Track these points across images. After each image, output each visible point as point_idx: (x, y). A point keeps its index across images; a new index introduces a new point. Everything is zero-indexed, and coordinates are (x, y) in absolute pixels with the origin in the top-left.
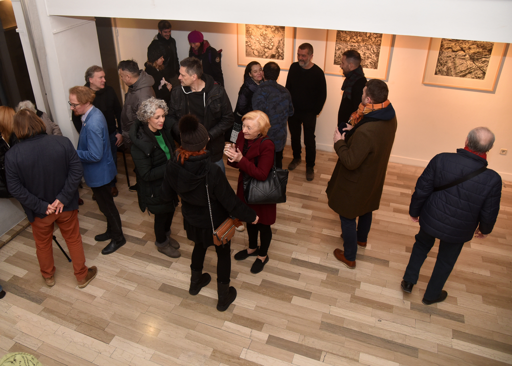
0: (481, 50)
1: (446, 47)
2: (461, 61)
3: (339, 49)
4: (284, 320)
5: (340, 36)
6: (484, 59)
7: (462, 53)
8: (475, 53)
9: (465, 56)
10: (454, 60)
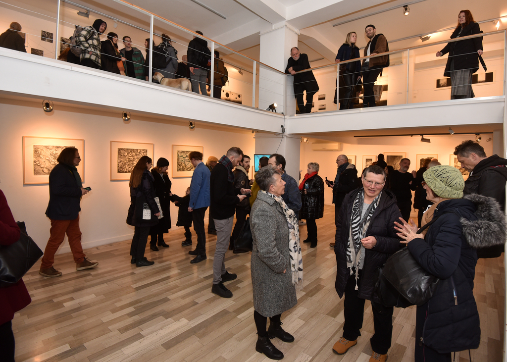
3: (120, 161)
5: (121, 153)
10: (185, 162)
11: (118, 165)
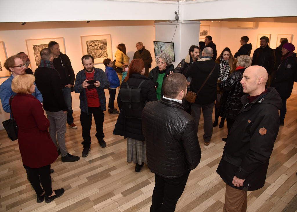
0: (103, 44)
1: (89, 45)
2: (97, 51)
3: (37, 56)
4: (119, 183)
5: (36, 49)
6: (105, 48)
7: (96, 47)
8: (101, 46)
9: (98, 48)
10: (94, 51)
11: (36, 59)
